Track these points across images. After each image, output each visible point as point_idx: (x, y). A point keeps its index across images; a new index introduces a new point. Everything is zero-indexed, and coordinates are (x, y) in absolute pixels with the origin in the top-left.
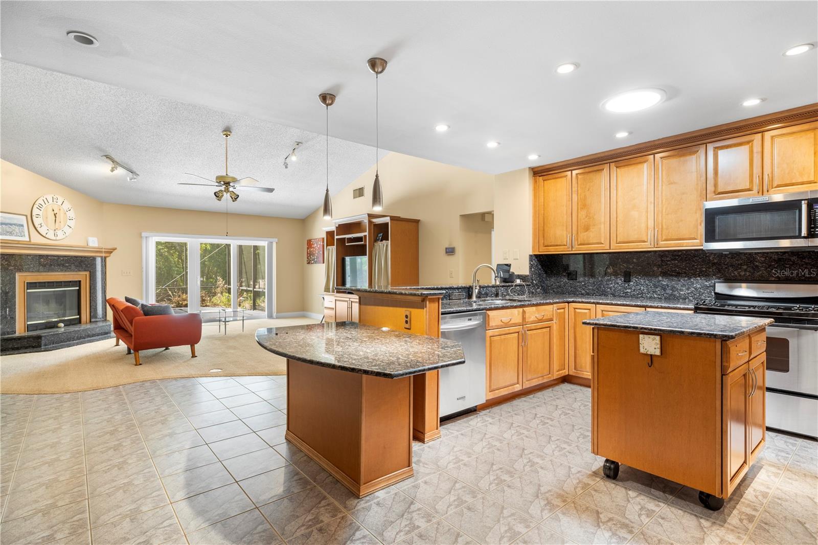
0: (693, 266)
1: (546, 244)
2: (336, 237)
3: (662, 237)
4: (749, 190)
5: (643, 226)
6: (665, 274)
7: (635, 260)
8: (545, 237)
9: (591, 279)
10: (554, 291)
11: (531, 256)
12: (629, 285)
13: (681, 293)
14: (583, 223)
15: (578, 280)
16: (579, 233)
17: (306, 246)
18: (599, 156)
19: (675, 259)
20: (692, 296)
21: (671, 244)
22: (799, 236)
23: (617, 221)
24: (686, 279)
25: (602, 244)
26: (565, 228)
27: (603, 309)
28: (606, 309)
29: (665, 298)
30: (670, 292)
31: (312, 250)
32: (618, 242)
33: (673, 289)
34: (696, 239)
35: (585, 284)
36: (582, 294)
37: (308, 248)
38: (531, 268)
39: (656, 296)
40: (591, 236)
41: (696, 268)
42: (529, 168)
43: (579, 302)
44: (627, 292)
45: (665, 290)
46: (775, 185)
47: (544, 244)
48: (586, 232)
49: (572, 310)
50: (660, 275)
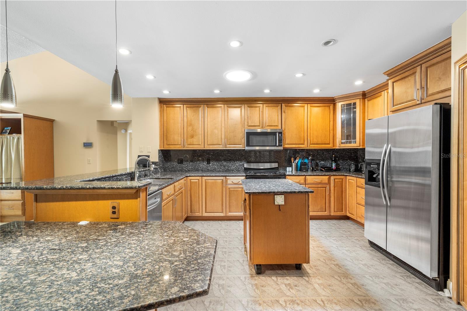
0: (236, 156)
1: (168, 144)
3: (228, 143)
4: (259, 126)
5: (220, 137)
6: (225, 160)
7: (212, 153)
8: (168, 139)
9: (191, 163)
10: (170, 170)
11: (159, 150)
12: (209, 165)
13: (231, 168)
14: (190, 133)
15: (183, 164)
16: (188, 139)
18: (199, 100)
19: (229, 153)
20: (235, 169)
22: (276, 146)
23: (207, 134)
24: (233, 162)
25: (200, 145)
26: (180, 135)
28: (207, 179)
29: (225, 171)
30: (227, 168)
33: (228, 166)
34: (241, 145)
35: (187, 166)
36: (186, 171)
38: (159, 158)
39: (221, 170)
40: (195, 140)
41: (237, 157)
42: (158, 98)
43: (193, 176)
44: (209, 169)
45: (225, 167)
46: (267, 126)
47: (167, 144)
48: (192, 138)
49: (189, 181)
50: (223, 160)
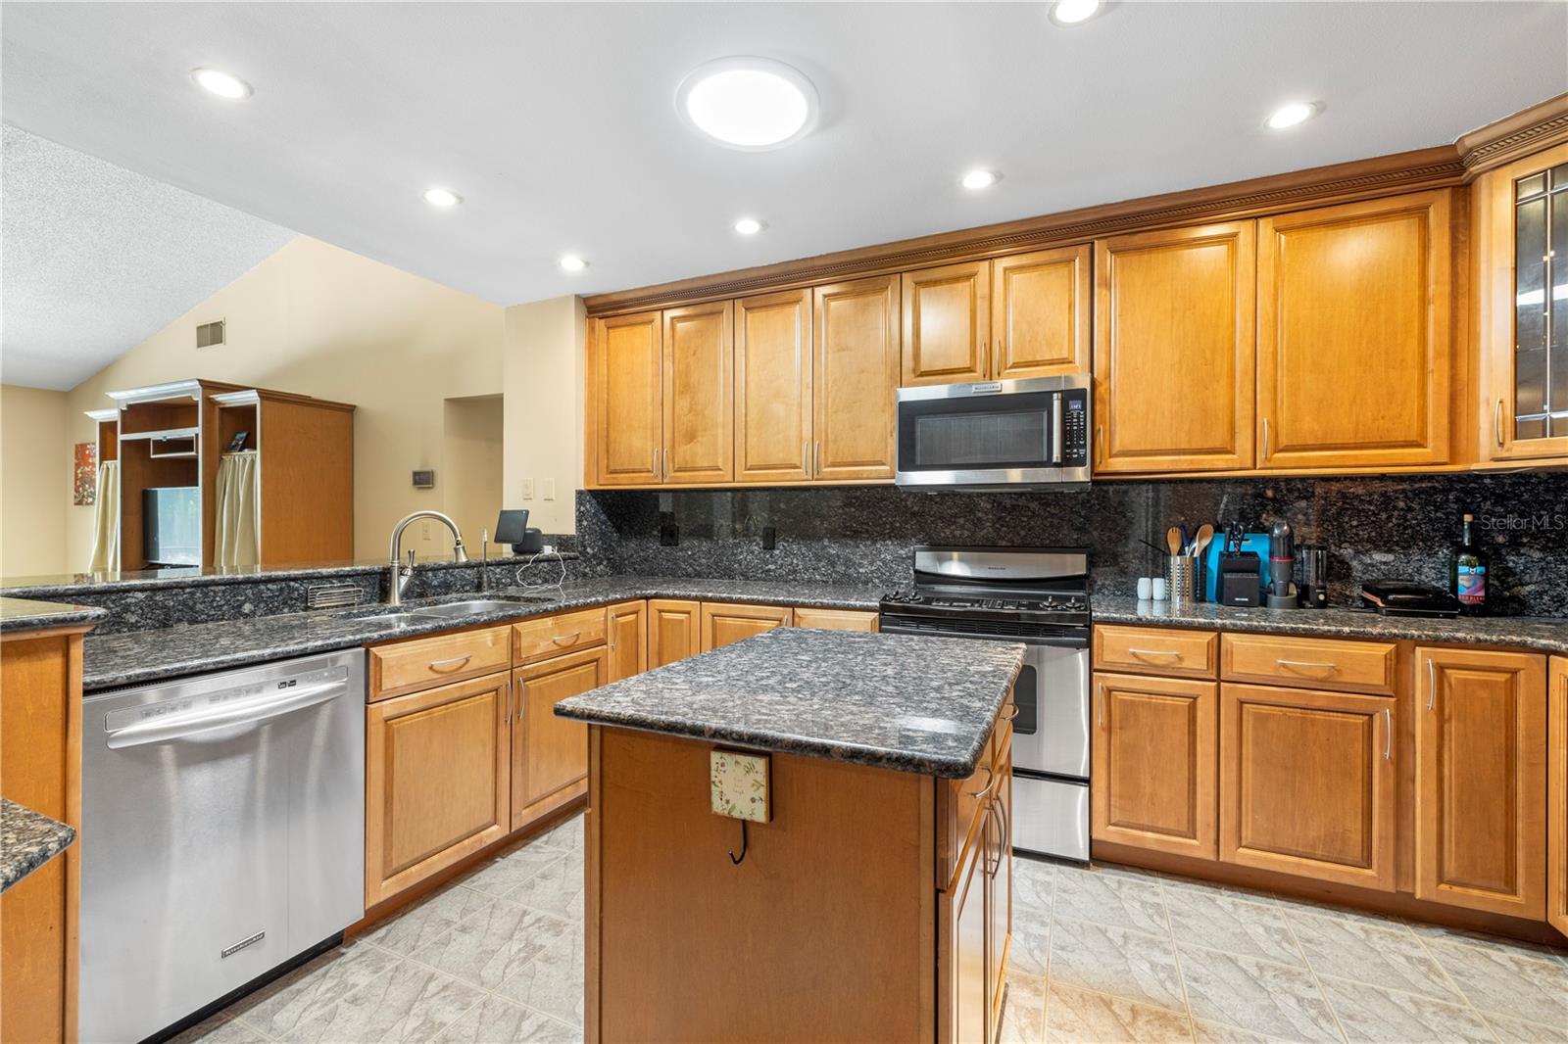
0: (881, 517)
1: (612, 468)
2: (121, 437)
3: (826, 459)
4: (970, 370)
5: (793, 433)
6: (835, 535)
7: (782, 506)
8: (611, 451)
9: (704, 543)
10: (635, 569)
11: (580, 493)
12: (771, 556)
13: (861, 570)
14: (683, 424)
15: (680, 546)
16: (676, 445)
17: (73, 461)
18: (712, 281)
19: (850, 505)
20: (878, 578)
21: (840, 472)
22: (1048, 463)
23: (746, 422)
24: (869, 543)
25: (720, 470)
26: (649, 434)
27: (713, 612)
28: (720, 612)
29: (834, 583)
30: (841, 568)
31: (87, 469)
32: (749, 465)
33: (848, 563)
34: (883, 464)
35: (694, 554)
36: (688, 575)
37: (77, 466)
38: (579, 521)
39: (818, 578)
40: (698, 452)
41: (885, 523)
42: (577, 297)
43: (668, 597)
44: (770, 570)
45: (833, 564)
46: (1010, 364)
47: (608, 467)
48: (690, 443)
49: (654, 613)
50: (825, 536)
